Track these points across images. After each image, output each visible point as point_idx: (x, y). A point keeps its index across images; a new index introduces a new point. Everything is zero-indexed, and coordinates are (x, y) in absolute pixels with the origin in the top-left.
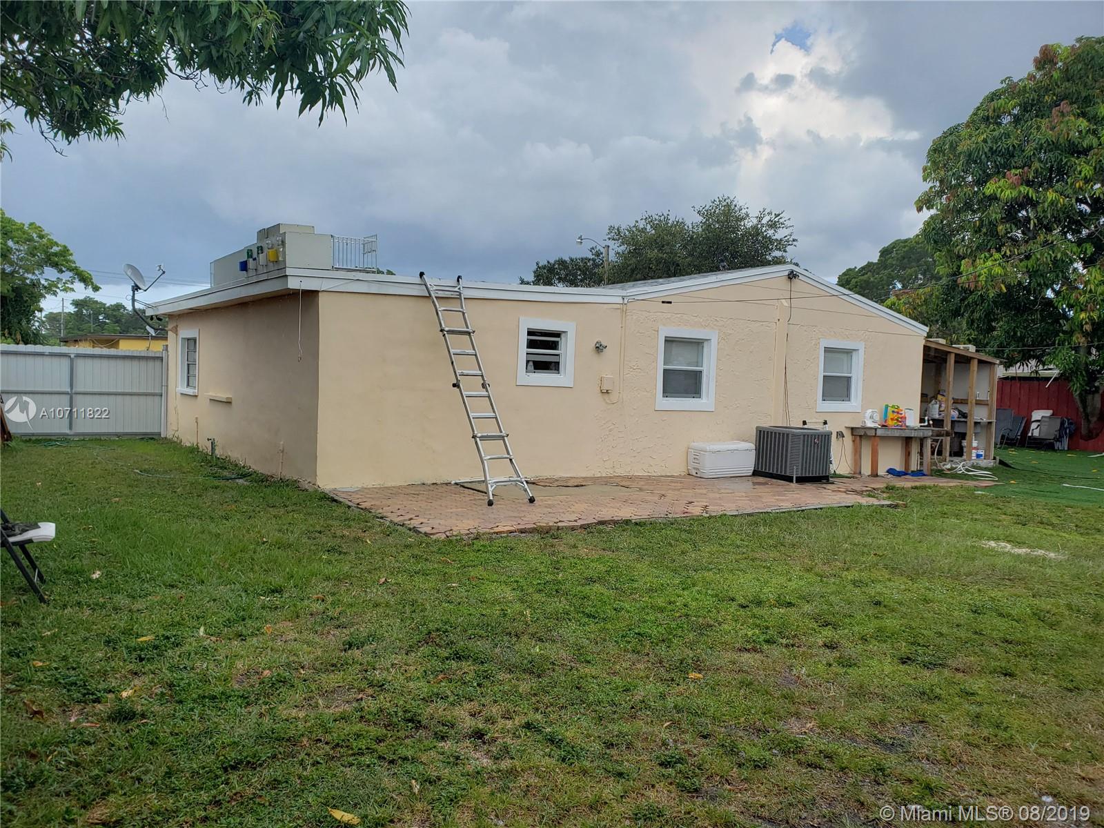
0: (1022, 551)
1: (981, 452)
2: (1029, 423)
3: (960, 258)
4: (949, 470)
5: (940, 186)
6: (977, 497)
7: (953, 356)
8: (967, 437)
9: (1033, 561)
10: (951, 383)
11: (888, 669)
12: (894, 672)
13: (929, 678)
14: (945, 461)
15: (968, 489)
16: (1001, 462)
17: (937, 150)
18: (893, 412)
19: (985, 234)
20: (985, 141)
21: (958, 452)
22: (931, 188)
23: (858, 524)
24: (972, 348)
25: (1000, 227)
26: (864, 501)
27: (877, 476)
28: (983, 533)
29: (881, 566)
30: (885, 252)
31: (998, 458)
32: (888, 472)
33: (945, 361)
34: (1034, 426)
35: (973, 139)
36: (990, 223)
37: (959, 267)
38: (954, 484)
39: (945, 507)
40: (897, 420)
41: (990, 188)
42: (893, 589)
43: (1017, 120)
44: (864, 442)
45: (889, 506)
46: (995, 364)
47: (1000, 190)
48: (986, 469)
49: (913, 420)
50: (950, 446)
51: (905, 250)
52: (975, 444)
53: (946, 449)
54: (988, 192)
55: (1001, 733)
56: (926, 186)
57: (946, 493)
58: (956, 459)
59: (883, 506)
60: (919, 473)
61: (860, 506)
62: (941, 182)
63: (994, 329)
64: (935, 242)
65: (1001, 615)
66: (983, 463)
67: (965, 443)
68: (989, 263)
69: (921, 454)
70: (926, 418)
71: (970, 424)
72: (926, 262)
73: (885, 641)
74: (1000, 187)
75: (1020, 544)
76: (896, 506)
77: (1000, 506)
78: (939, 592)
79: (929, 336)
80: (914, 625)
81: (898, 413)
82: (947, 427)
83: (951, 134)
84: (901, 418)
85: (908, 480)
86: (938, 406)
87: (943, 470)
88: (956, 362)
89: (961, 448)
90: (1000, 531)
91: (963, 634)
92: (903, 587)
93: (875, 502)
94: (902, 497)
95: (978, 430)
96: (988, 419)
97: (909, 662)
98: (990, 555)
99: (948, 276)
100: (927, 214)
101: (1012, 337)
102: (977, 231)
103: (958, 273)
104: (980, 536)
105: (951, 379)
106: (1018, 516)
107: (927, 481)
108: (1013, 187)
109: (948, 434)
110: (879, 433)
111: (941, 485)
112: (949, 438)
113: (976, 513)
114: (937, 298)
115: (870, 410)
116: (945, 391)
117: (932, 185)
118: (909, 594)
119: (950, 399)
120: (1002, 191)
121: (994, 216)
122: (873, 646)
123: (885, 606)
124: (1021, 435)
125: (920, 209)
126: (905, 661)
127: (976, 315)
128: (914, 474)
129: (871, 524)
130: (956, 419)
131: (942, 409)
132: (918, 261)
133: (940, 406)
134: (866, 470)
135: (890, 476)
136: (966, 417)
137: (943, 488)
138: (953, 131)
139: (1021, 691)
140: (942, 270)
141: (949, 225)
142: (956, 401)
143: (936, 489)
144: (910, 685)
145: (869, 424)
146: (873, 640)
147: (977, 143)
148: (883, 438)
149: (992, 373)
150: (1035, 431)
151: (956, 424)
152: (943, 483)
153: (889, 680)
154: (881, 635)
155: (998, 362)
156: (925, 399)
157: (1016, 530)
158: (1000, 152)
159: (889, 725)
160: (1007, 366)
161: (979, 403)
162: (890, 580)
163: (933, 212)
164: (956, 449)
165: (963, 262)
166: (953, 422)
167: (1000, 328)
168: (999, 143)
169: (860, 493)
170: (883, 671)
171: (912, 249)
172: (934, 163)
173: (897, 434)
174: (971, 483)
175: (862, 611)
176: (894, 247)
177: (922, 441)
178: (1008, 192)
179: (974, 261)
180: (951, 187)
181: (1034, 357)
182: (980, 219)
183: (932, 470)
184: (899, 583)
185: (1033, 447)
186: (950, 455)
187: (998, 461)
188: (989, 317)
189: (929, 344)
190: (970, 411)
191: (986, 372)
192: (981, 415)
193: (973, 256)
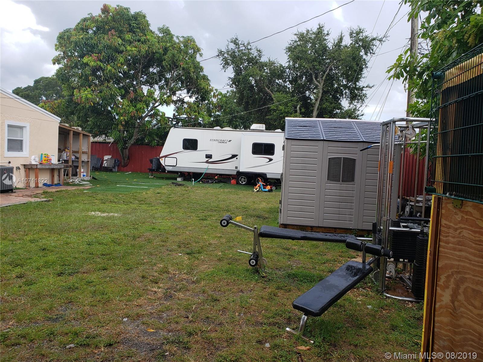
0: (105, 215)
1: (85, 174)
2: (103, 161)
3: (74, 88)
4: (71, 182)
5: (63, 55)
6: (84, 193)
7: (72, 132)
8: (79, 168)
9: (109, 218)
10: (72, 144)
11: (51, 281)
12: (55, 281)
13: (72, 280)
14: (70, 178)
15: (81, 190)
16: (93, 178)
17: (61, 38)
18: (45, 157)
19: (84, 79)
20: (82, 38)
21: (75, 174)
22: (59, 55)
23: (31, 211)
24: (80, 129)
25: (90, 78)
26: (33, 200)
27: (38, 187)
28: (89, 209)
29: (44, 230)
30: (36, 82)
31: (92, 176)
32: (43, 185)
33: (69, 134)
34: (105, 162)
35: (77, 36)
36: (86, 75)
37: (73, 93)
38: (75, 188)
39: (72, 199)
40: (47, 161)
41: (85, 60)
42: (51, 241)
43: (95, 33)
44: (31, 172)
45: (46, 201)
46: (89, 136)
47: (89, 61)
48: (87, 181)
49: (55, 160)
50: (72, 172)
51: (47, 82)
52: (82, 170)
53: (70, 173)
54: (85, 61)
55: (104, 296)
56: (57, 53)
57: (71, 193)
58: (74, 177)
59: (42, 201)
60: (58, 185)
61: (31, 202)
62: (64, 53)
63: (88, 121)
64: (62, 80)
65: (99, 244)
66: (86, 178)
67: (78, 170)
68: (86, 92)
69: (59, 176)
70: (61, 160)
71: (80, 162)
72: (57, 89)
73: (49, 267)
74: (89, 60)
75: (104, 212)
76: (49, 201)
77: (94, 197)
78: (73, 238)
79: (61, 123)
80: (62, 256)
81: (47, 157)
82: (70, 164)
83: (67, 32)
84: (49, 160)
85: (54, 188)
86: (66, 154)
87: (69, 183)
88: (73, 134)
89: (77, 172)
90: (96, 207)
91: (84, 256)
92: (56, 239)
93: (39, 200)
94: (51, 196)
95: (84, 164)
96: (87, 159)
97: (62, 275)
98: (93, 218)
99: (68, 96)
100: (57, 67)
101: (95, 125)
102: (80, 78)
103: (72, 95)
104: (88, 210)
105: (71, 142)
106: (102, 200)
107: (63, 188)
108: (95, 61)
109: (71, 166)
110: (39, 167)
111: (69, 189)
112: (71, 168)
113: (85, 201)
114: (63, 105)
115: (34, 156)
116: (69, 147)
117: (60, 53)
118: (59, 242)
119: (71, 151)
120: (90, 62)
121: (87, 72)
122: (44, 271)
123: (48, 250)
124: (100, 166)
125: (54, 63)
126: (59, 275)
127: (81, 114)
128: (56, 185)
129: (37, 211)
130: (74, 160)
131: (68, 155)
132: (53, 88)
133: (67, 154)
134: (32, 185)
135: (44, 187)
136: (78, 159)
137: (70, 190)
138: (68, 31)
139: (110, 275)
140: (65, 93)
141: (68, 73)
142: (74, 152)
143: (67, 191)
144: (64, 286)
145: (34, 163)
146: (43, 268)
147: (79, 39)
148: (40, 169)
149: (89, 140)
150: (105, 164)
151: (74, 162)
152: (70, 188)
153: (53, 286)
154: (47, 265)
155: (91, 135)
156: (60, 151)
157: (102, 206)
158: (89, 45)
159: (54, 309)
160: (94, 137)
161: (83, 153)
162: (49, 237)
163: (61, 66)
164: (74, 173)
165: (75, 90)
166: (73, 161)
167: (91, 121)
168: (88, 41)
169: (30, 196)
170: (49, 282)
171: (50, 82)
172: (60, 43)
173: (47, 167)
174: (82, 188)
175: (36, 255)
176: (41, 80)
177: (59, 170)
178: (93, 63)
179: (80, 91)
180: (68, 56)
181: (104, 134)
182: (82, 73)
183: (64, 183)
184: (54, 237)
185: (104, 171)
186: (72, 176)
187: (92, 177)
188: (86, 116)
189: (61, 126)
190: (80, 156)
191: (86, 140)
192: (84, 158)
193: (79, 88)
